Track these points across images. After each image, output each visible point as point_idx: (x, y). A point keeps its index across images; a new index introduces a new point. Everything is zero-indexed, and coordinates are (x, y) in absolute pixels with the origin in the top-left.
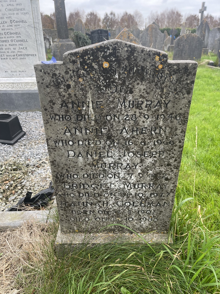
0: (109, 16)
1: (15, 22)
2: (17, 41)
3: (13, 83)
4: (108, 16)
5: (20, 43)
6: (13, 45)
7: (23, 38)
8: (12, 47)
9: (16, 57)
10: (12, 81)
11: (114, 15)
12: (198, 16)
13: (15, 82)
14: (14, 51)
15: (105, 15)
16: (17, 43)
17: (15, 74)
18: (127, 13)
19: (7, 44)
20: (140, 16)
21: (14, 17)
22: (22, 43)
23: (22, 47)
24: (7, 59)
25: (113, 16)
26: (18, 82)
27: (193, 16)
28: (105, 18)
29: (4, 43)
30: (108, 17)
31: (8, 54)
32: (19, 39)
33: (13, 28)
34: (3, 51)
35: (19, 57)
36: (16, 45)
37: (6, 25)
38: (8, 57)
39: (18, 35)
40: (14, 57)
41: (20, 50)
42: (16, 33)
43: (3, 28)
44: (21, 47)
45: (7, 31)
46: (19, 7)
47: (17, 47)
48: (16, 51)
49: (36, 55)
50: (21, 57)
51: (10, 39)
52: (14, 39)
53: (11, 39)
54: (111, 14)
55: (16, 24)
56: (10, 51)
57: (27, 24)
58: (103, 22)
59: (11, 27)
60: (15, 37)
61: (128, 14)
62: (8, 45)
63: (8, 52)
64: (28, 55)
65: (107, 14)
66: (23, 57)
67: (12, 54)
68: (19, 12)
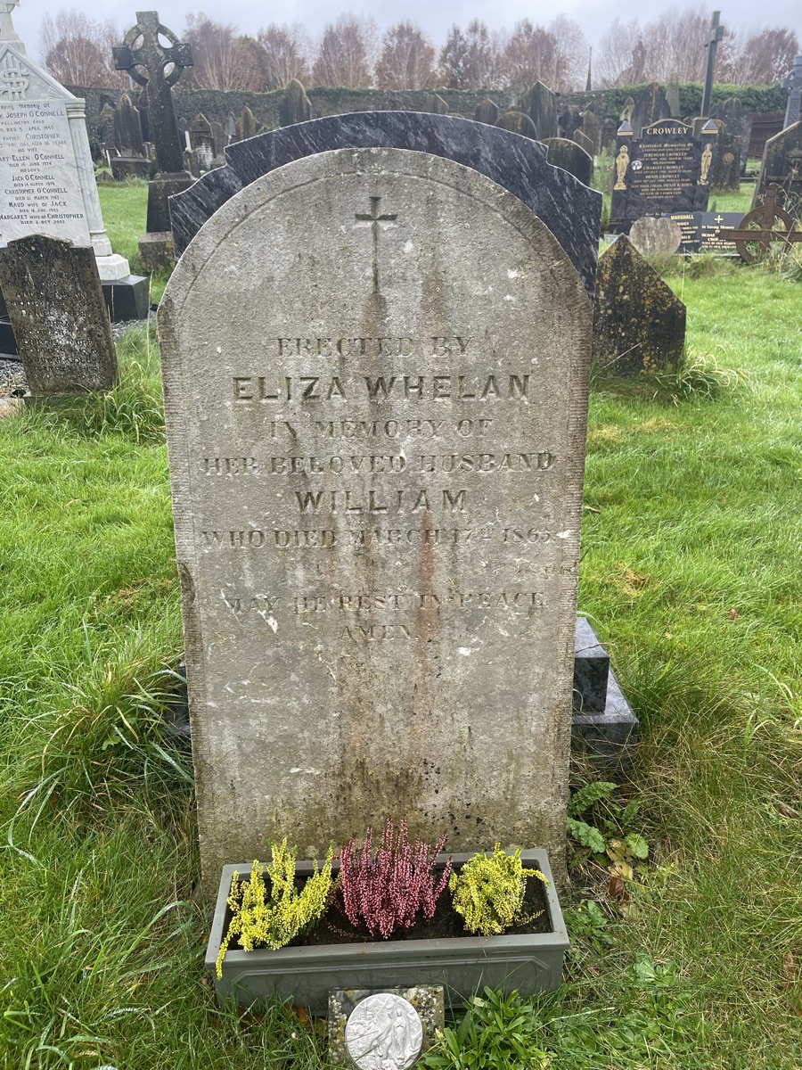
0: (465, 36)
1: (43, 157)
2: (49, 191)
4: (461, 39)
5: (53, 194)
6: (42, 198)
7: (58, 185)
8: (40, 202)
9: (47, 219)
11: (484, 33)
12: (792, 35)
14: (43, 208)
15: (452, 33)
16: (49, 195)
18: (529, 28)
19: (32, 196)
20: (576, 39)
21: (41, 150)
22: (57, 194)
23: (57, 201)
24: (31, 222)
25: (478, 37)
27: (772, 33)
28: (452, 46)
29: (26, 195)
30: (461, 43)
31: (33, 214)
32: (52, 187)
33: (41, 167)
34: (25, 208)
35: (52, 220)
36: (47, 197)
37: (27, 162)
38: (33, 220)
39: (49, 181)
40: (44, 220)
41: (54, 207)
42: (46, 177)
43: (23, 168)
44: (55, 201)
45: (31, 173)
46: (48, 132)
47: (49, 202)
48: (47, 208)
49: (82, 216)
50: (56, 220)
51: (35, 188)
52: (43, 187)
53: (38, 187)
54: (474, 29)
55: (45, 161)
56: (36, 209)
57: (64, 161)
58: (444, 60)
59: (37, 167)
60: (44, 183)
61: (534, 29)
62: (32, 198)
63: (33, 211)
64: (68, 216)
65: (457, 32)
66: (59, 220)
67: (41, 214)
68: (49, 140)
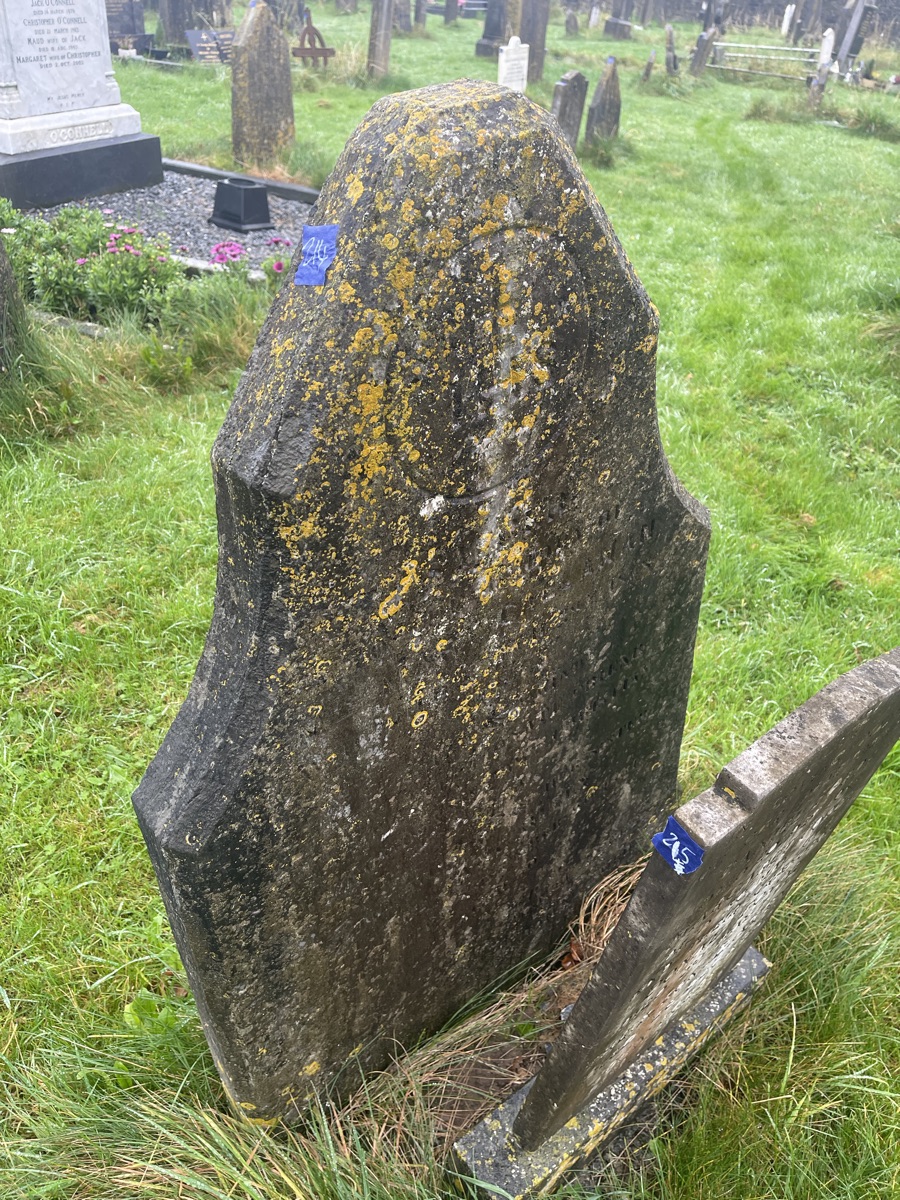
3: (73, 126)
5: (73, 26)
6: (62, 31)
7: (78, 12)
8: (59, 36)
9: (66, 60)
10: (71, 123)
13: (76, 122)
14: (64, 44)
16: (69, 27)
17: (63, 102)
19: (52, 28)
22: (77, 25)
23: (77, 35)
24: (50, 65)
26: (81, 121)
29: (45, 27)
31: (53, 54)
32: (72, 16)
35: (72, 61)
36: (66, 30)
38: (53, 62)
39: (70, 7)
40: (63, 60)
41: (73, 43)
49: (100, 54)
50: (75, 60)
51: (55, 17)
52: (63, 15)
53: (58, 15)
56: (55, 46)
60: (65, 11)
62: (52, 32)
63: (53, 49)
64: (87, 54)
66: (78, 59)
67: (61, 53)
